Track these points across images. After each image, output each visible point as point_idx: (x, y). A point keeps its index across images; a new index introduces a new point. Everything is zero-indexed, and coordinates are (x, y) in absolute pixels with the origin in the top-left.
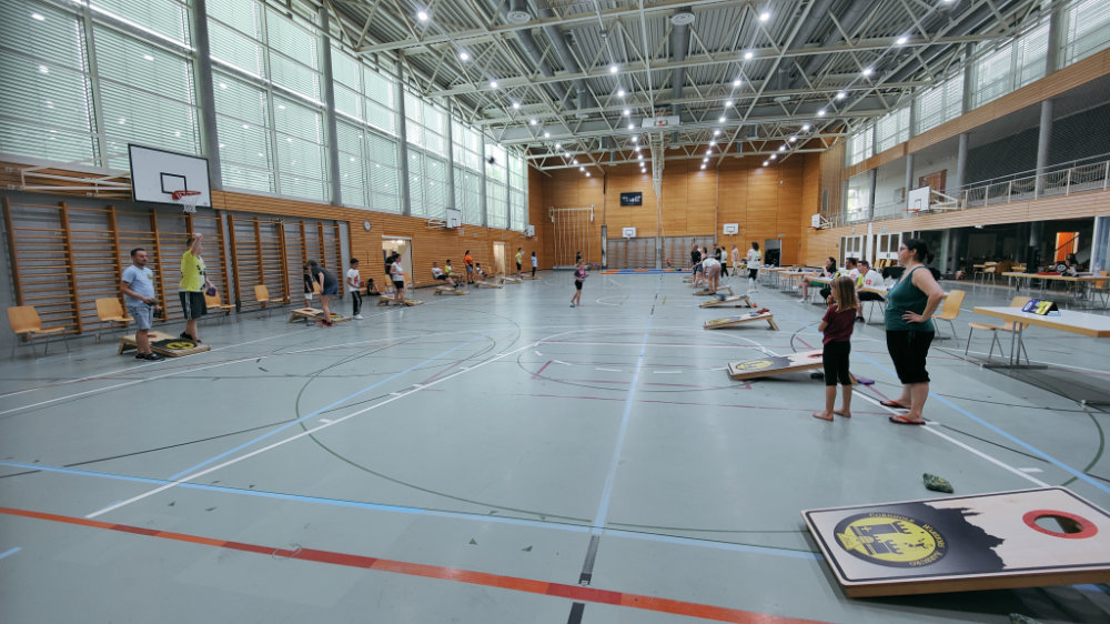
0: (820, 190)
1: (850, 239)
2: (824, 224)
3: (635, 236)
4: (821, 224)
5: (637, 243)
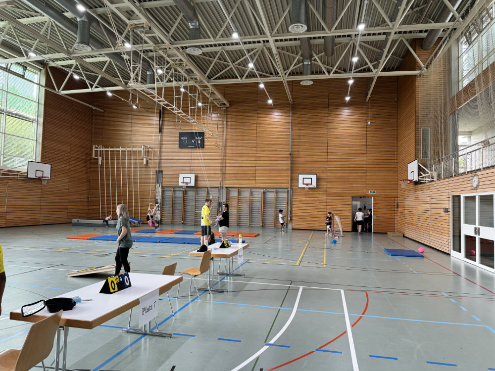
0: (417, 129)
2: (424, 175)
3: (193, 185)
4: (419, 175)
5: (197, 193)
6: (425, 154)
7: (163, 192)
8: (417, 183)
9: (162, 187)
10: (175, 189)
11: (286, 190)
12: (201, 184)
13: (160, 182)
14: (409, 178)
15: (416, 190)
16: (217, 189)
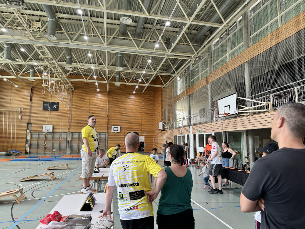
0: (162, 109)
1: (179, 137)
2: (165, 128)
3: (52, 131)
4: (163, 127)
5: (53, 136)
6: (165, 119)
7: (31, 135)
8: (162, 130)
9: (31, 132)
10: (39, 133)
11: (105, 134)
12: (56, 130)
13: (29, 129)
14: (159, 129)
15: (162, 133)
16: (66, 134)
